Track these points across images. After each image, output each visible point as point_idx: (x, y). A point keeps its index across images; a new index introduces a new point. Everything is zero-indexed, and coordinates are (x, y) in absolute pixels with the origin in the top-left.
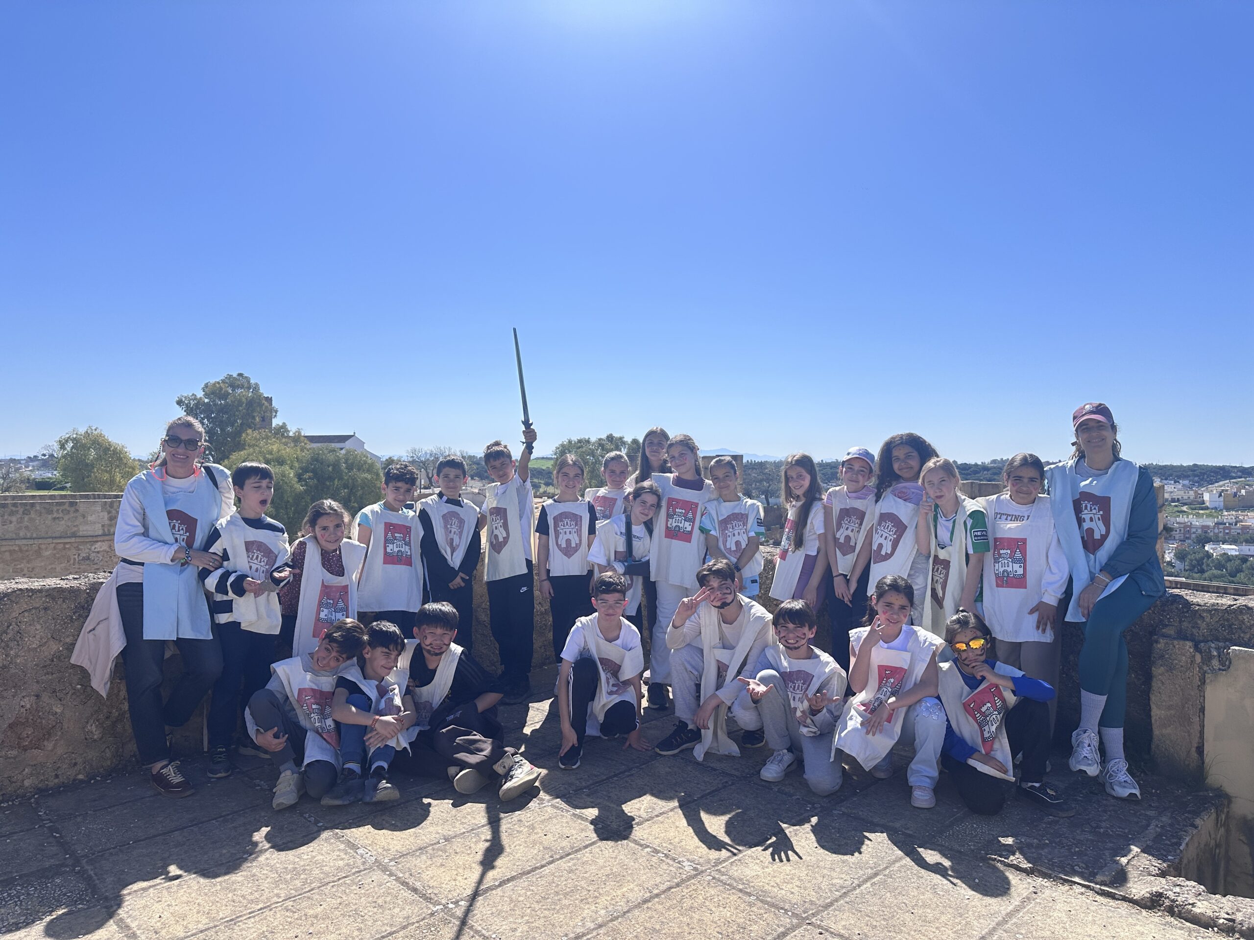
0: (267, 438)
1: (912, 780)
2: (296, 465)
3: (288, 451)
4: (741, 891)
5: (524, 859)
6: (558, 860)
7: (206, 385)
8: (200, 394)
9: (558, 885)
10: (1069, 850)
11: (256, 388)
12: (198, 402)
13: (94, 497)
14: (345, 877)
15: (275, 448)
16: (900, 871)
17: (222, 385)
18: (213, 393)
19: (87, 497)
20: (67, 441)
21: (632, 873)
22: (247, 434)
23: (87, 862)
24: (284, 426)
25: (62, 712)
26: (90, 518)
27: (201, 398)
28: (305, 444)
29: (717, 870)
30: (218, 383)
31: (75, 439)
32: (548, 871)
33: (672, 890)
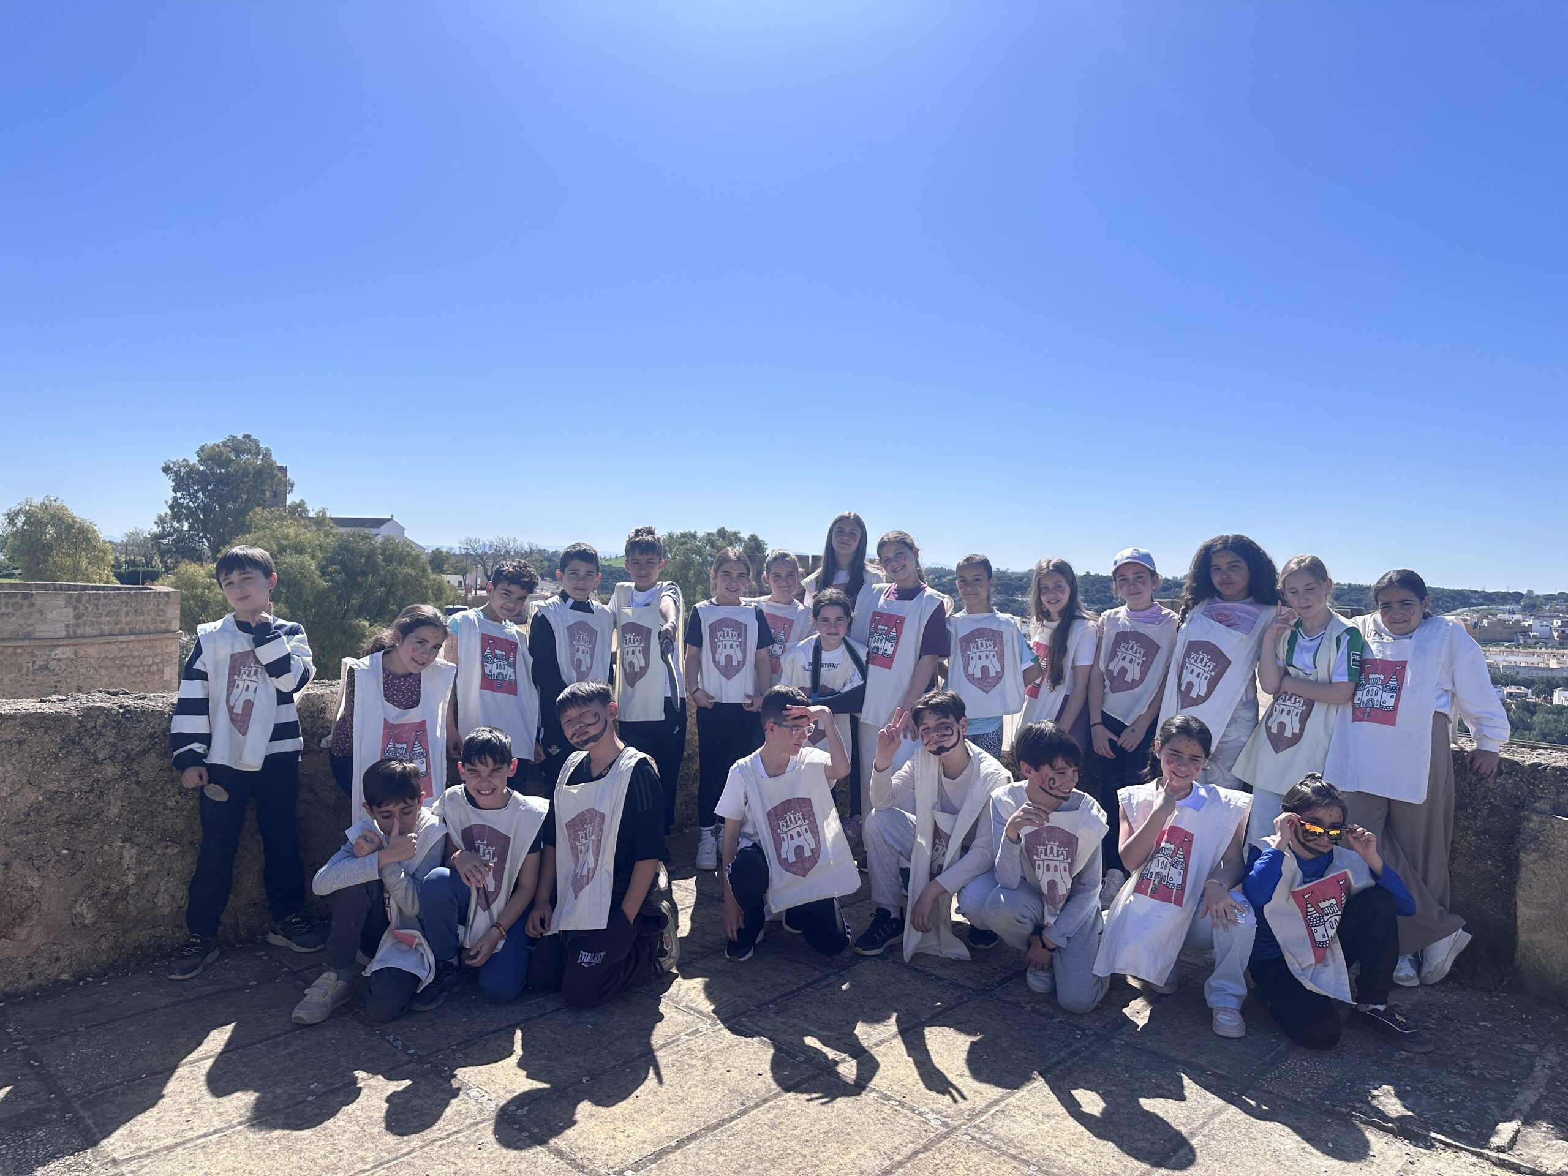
0: (282, 518)
1: (1212, 1000)
2: (319, 554)
3: (308, 536)
4: (1014, 1157)
5: (705, 1106)
6: (752, 1108)
7: (202, 449)
8: (194, 460)
9: (759, 1148)
10: (1441, 1100)
11: (267, 454)
12: (191, 470)
13: (55, 588)
14: (457, 1132)
15: (292, 531)
16: (1223, 1129)
17: (222, 448)
18: (210, 459)
19: (45, 587)
20: (17, 514)
21: (859, 1131)
22: (255, 513)
23: (82, 1105)
24: (302, 505)
25: (41, 887)
26: (49, 615)
27: (194, 465)
28: (331, 528)
29: (975, 1126)
30: (218, 446)
31: (28, 512)
32: (741, 1125)
33: (921, 1156)
